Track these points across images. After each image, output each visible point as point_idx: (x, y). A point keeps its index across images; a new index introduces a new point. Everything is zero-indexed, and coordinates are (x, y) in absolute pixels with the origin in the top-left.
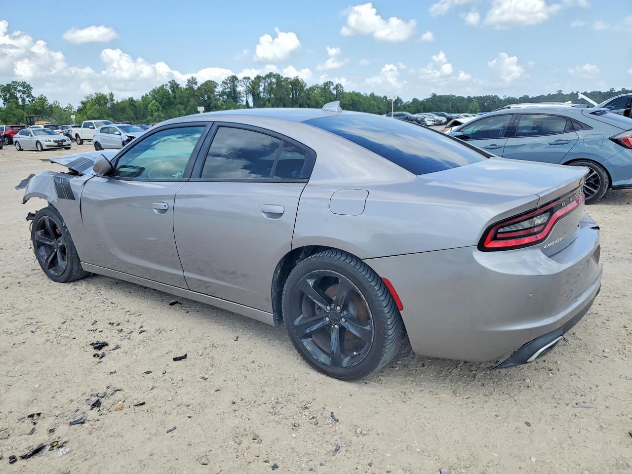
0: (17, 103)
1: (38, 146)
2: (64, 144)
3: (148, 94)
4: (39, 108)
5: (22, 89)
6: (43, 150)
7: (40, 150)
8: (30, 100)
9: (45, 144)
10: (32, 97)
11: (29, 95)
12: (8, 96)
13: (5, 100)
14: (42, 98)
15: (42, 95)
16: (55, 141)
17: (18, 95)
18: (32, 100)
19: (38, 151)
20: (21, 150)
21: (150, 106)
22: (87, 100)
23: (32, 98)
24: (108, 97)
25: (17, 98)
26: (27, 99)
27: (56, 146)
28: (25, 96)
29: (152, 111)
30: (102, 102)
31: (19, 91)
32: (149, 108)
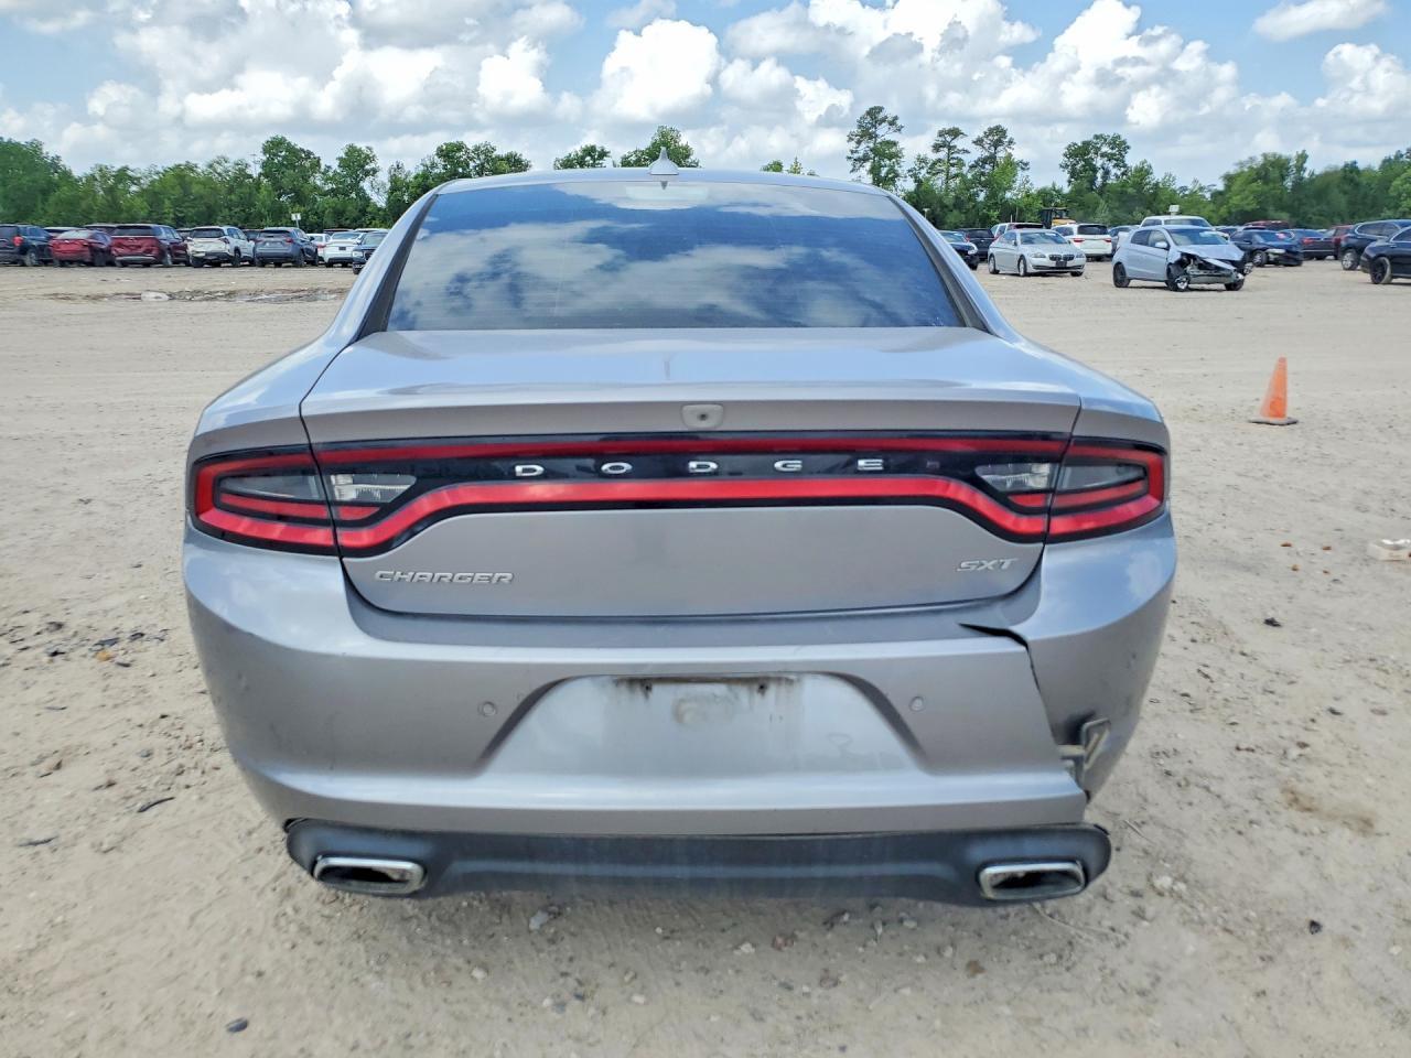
0: (1092, 181)
1: (1022, 266)
2: (1069, 264)
3: (1404, 152)
4: (1130, 190)
5: (1110, 151)
6: (1027, 275)
7: (1022, 273)
8: (1119, 173)
9: (1033, 261)
10: (1125, 166)
11: (1120, 162)
12: (1078, 167)
13: (1073, 174)
14: (1142, 169)
15: (1146, 161)
16: (1052, 258)
17: (1099, 162)
18: (1123, 174)
19: (1018, 275)
20: (996, 272)
21: (1397, 182)
22: (1239, 171)
23: (1123, 169)
24: (1293, 163)
25: (1095, 170)
26: (1114, 171)
27: (1053, 268)
28: (1110, 165)
29: (1400, 195)
30: (1274, 174)
31: (1103, 155)
32: (1392, 188)
